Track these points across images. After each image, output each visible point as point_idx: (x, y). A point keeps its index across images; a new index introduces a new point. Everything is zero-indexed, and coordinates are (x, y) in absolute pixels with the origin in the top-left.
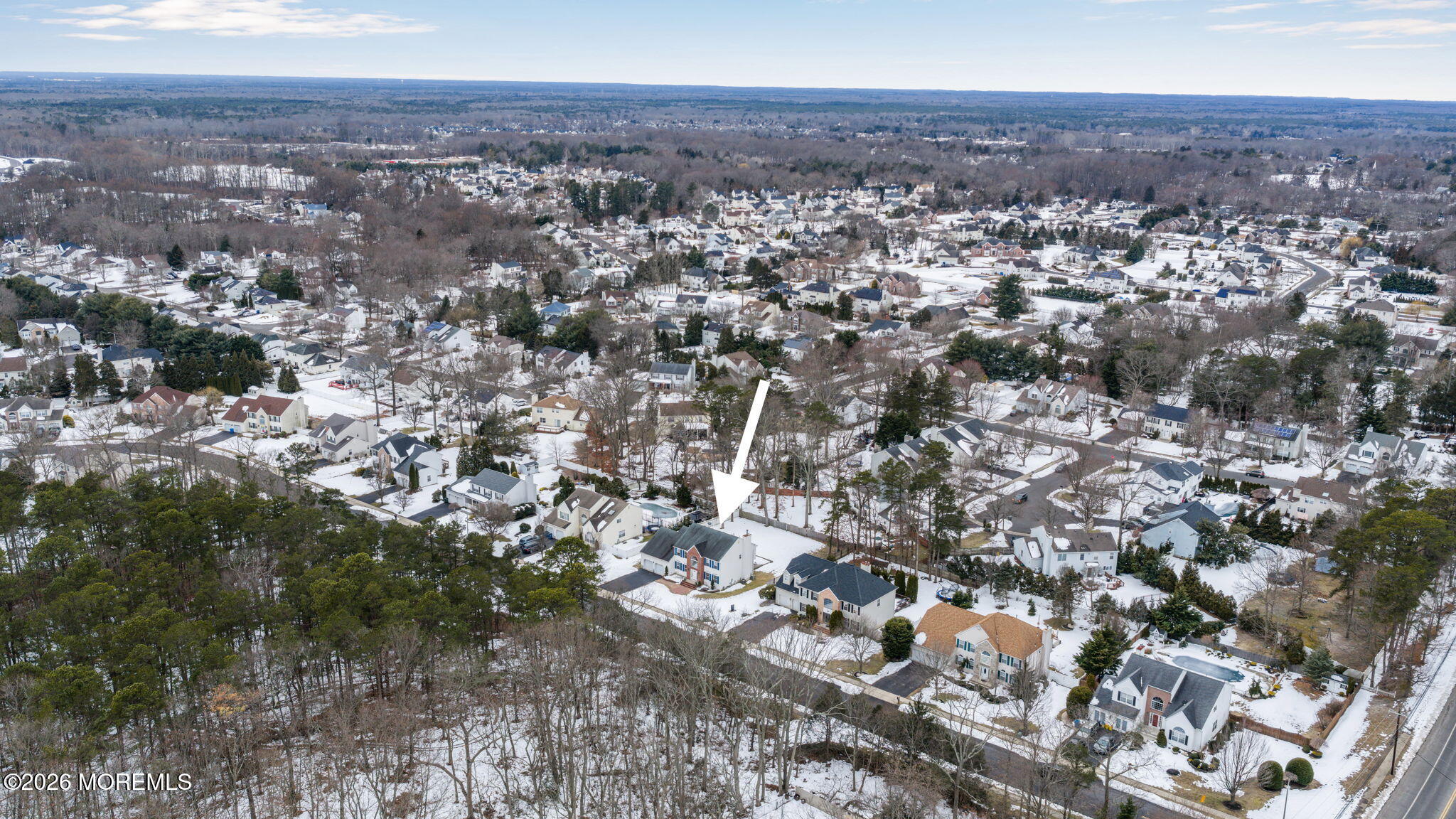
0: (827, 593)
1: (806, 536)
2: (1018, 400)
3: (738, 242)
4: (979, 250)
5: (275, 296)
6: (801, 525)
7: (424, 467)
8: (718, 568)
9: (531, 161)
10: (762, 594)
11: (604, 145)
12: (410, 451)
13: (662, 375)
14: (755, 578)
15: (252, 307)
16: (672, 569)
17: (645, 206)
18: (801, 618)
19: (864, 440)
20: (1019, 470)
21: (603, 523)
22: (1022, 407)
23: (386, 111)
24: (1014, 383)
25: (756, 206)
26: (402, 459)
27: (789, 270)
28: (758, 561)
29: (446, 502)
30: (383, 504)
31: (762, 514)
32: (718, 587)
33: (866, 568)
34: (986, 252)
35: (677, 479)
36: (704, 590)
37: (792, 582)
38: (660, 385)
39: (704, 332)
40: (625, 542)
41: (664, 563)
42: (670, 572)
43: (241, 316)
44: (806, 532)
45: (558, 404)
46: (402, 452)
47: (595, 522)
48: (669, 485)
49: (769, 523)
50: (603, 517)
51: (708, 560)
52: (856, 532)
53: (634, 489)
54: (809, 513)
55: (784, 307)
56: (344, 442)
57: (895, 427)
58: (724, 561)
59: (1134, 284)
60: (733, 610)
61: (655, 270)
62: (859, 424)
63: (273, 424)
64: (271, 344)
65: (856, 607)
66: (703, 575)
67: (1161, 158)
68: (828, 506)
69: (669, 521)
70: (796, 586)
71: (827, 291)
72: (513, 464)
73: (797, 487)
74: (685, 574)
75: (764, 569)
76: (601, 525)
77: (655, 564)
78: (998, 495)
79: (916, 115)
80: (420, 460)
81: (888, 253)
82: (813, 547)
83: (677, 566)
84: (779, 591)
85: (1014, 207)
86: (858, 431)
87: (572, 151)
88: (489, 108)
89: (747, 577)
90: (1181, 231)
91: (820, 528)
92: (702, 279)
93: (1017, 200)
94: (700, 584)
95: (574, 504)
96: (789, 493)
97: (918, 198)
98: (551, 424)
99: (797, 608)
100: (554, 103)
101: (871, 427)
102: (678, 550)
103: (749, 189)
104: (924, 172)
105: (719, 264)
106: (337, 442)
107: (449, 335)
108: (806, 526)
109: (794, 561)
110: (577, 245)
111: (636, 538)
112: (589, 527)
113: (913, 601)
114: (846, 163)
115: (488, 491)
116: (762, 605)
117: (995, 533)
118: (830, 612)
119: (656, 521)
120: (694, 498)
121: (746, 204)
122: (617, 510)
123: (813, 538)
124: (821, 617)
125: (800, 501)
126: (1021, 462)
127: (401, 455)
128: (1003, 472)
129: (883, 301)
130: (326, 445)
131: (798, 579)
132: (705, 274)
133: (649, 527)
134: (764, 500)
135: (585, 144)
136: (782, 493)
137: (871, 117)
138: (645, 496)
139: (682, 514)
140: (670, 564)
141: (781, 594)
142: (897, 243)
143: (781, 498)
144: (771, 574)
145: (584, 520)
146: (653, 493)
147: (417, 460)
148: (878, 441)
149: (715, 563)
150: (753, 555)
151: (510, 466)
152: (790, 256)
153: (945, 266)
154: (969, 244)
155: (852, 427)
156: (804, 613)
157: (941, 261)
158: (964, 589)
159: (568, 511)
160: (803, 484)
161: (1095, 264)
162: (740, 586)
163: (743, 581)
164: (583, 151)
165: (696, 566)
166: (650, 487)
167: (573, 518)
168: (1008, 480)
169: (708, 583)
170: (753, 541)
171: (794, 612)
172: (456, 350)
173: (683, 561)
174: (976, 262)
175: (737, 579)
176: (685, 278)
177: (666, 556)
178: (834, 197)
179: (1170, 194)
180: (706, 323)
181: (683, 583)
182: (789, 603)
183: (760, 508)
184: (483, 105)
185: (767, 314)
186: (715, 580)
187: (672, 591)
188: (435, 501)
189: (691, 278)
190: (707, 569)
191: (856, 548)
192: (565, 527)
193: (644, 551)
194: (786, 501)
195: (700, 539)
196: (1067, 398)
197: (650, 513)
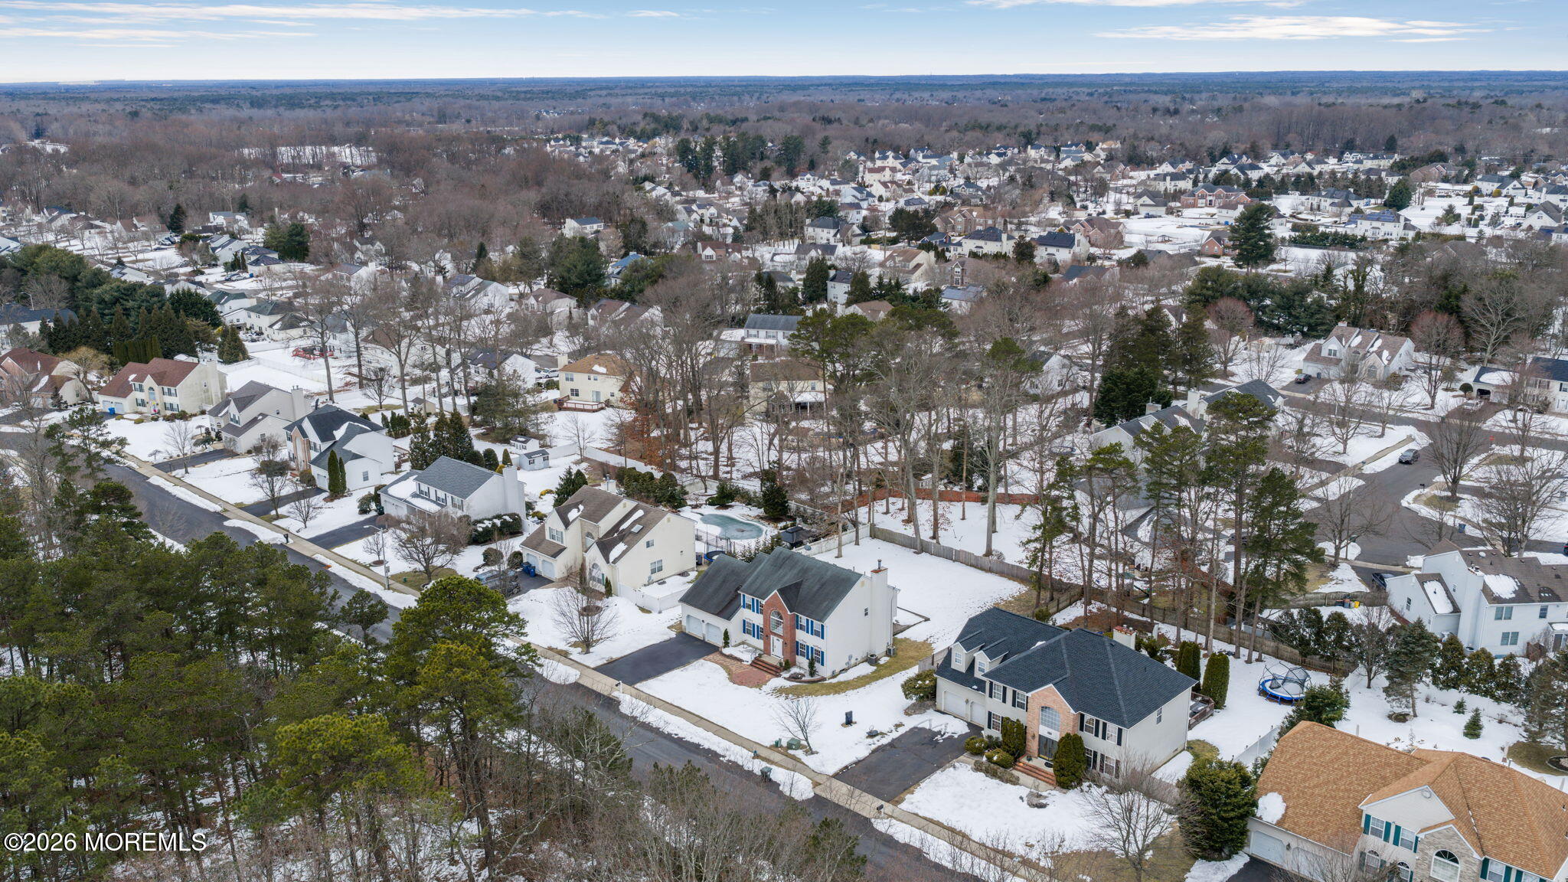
0: (1048, 694)
1: (990, 571)
2: (1306, 359)
3: (881, 199)
4: (1191, 200)
5: (275, 256)
6: (980, 551)
7: (356, 457)
8: (821, 634)
9: (643, 132)
10: (908, 688)
11: (730, 117)
12: (339, 434)
13: (762, 333)
14: (898, 653)
15: (245, 270)
16: (736, 635)
17: (767, 163)
18: (992, 744)
19: (1071, 419)
20: (1340, 459)
21: (621, 547)
22: (1312, 370)
23: (497, 98)
24: (1290, 340)
25: (904, 165)
26: (325, 446)
27: (946, 222)
28: (903, 618)
29: (381, 512)
30: (278, 517)
31: (909, 531)
32: (824, 671)
33: (1126, 639)
34: (1201, 202)
35: (766, 476)
36: (795, 678)
37: (971, 667)
38: (760, 346)
39: (830, 284)
40: (662, 582)
41: (721, 624)
42: (733, 641)
43: (229, 280)
44: (990, 563)
45: (596, 368)
46: (325, 434)
47: (605, 546)
48: (754, 486)
49: (919, 547)
50: (621, 539)
51: (803, 620)
52: (1086, 564)
53: (695, 490)
54: (992, 528)
55: (941, 256)
56: (254, 421)
57: (1129, 391)
58: (834, 622)
59: (1413, 228)
60: (849, 721)
61: (771, 220)
62: (1064, 394)
63: (168, 399)
64: (234, 304)
65: (1112, 728)
66: (795, 648)
67: (1394, 110)
68: (1033, 516)
69: (744, 544)
70: (978, 675)
71: (998, 239)
72: (506, 454)
73: (970, 487)
74: (760, 644)
75: (915, 634)
76: (615, 553)
77: (706, 625)
78: (1318, 499)
79: (1086, 90)
80: (351, 446)
81: (1075, 204)
82: (1004, 590)
83: (747, 628)
84: (944, 685)
85: (1225, 160)
86: (1062, 404)
87: (692, 123)
88: (610, 95)
89: (880, 650)
90: (1446, 179)
91: (1016, 556)
92: (833, 232)
93: (1226, 152)
94: (787, 665)
95: (573, 514)
96: (956, 498)
97: (1103, 155)
98: (587, 397)
99: (981, 720)
100: (682, 90)
101: (1084, 399)
102: (748, 599)
103: (896, 150)
104: (1107, 131)
105: (856, 217)
106: (242, 423)
107: (479, 290)
108: (989, 553)
109: (973, 624)
110: (678, 203)
111: (683, 574)
112: (594, 554)
113: (1219, 704)
114: (1013, 124)
115: (441, 494)
116: (908, 712)
117: (1334, 566)
118: (1056, 736)
119: (723, 543)
120: (792, 505)
121: (891, 161)
122: (646, 525)
123: (1002, 574)
124: (1033, 745)
125: (977, 513)
126: (1340, 448)
127: (323, 440)
128: (1313, 463)
129: (1076, 249)
130: (229, 428)
131: (984, 663)
132: (836, 225)
133: (709, 556)
134: (912, 507)
135: (708, 116)
136: (944, 497)
137: (1035, 92)
138: (712, 502)
139: (770, 531)
140: (734, 626)
141: (949, 692)
142: (1082, 196)
143: (941, 505)
144: (926, 645)
145: (590, 541)
146: (725, 497)
147: (347, 447)
148: (1099, 416)
149: (817, 625)
150: (892, 607)
151: (500, 458)
152: (947, 206)
153: (1148, 216)
154: (1177, 195)
155: (1048, 399)
156: (996, 734)
157: (1143, 211)
158: (1319, 680)
159: (560, 526)
160: (979, 482)
161: (1349, 210)
162: (867, 669)
163: (871, 660)
164: (705, 123)
165: (780, 631)
166: (722, 489)
167: (571, 538)
168: (1325, 475)
169: (803, 661)
170: (891, 582)
171: (975, 728)
172: (487, 312)
173: (757, 619)
174: (1187, 212)
175: (860, 654)
176: (809, 231)
177: (726, 610)
178: (999, 155)
179: (1419, 142)
180: (832, 273)
181: (757, 663)
182: (962, 708)
183: (908, 521)
184: (604, 92)
185: (918, 266)
186: (816, 658)
187: (736, 679)
188: (363, 511)
189: (818, 230)
190: (802, 636)
191: (1087, 593)
192: (555, 555)
193: (688, 599)
194: (952, 511)
195: (789, 578)
196: (1386, 354)
197: (715, 531)
